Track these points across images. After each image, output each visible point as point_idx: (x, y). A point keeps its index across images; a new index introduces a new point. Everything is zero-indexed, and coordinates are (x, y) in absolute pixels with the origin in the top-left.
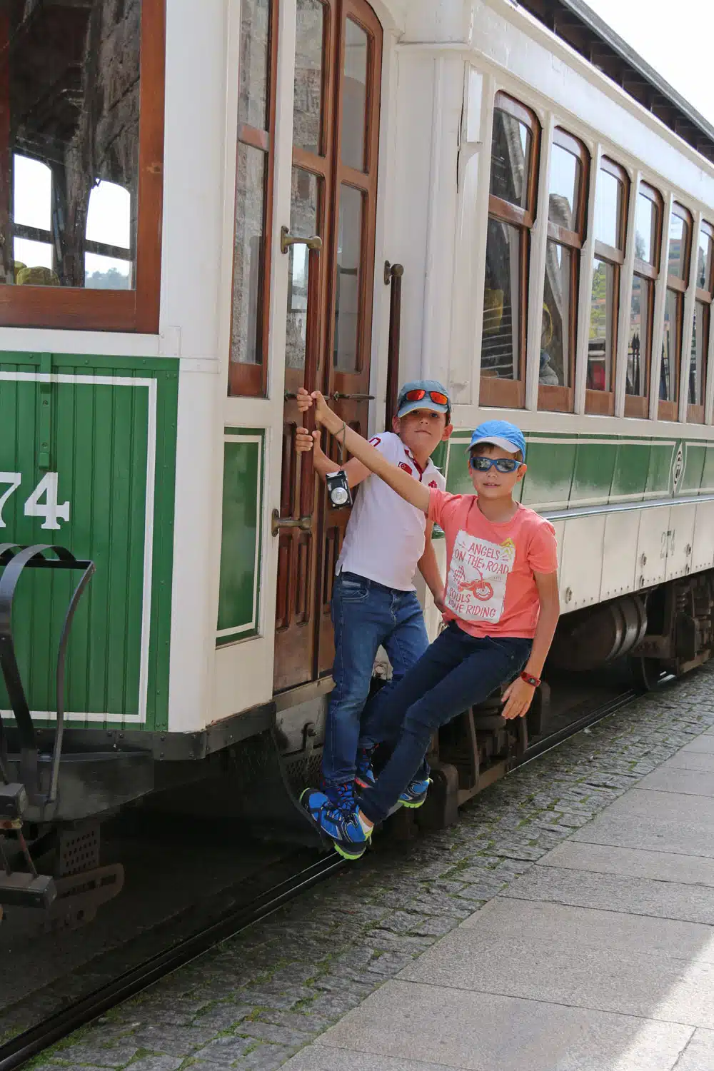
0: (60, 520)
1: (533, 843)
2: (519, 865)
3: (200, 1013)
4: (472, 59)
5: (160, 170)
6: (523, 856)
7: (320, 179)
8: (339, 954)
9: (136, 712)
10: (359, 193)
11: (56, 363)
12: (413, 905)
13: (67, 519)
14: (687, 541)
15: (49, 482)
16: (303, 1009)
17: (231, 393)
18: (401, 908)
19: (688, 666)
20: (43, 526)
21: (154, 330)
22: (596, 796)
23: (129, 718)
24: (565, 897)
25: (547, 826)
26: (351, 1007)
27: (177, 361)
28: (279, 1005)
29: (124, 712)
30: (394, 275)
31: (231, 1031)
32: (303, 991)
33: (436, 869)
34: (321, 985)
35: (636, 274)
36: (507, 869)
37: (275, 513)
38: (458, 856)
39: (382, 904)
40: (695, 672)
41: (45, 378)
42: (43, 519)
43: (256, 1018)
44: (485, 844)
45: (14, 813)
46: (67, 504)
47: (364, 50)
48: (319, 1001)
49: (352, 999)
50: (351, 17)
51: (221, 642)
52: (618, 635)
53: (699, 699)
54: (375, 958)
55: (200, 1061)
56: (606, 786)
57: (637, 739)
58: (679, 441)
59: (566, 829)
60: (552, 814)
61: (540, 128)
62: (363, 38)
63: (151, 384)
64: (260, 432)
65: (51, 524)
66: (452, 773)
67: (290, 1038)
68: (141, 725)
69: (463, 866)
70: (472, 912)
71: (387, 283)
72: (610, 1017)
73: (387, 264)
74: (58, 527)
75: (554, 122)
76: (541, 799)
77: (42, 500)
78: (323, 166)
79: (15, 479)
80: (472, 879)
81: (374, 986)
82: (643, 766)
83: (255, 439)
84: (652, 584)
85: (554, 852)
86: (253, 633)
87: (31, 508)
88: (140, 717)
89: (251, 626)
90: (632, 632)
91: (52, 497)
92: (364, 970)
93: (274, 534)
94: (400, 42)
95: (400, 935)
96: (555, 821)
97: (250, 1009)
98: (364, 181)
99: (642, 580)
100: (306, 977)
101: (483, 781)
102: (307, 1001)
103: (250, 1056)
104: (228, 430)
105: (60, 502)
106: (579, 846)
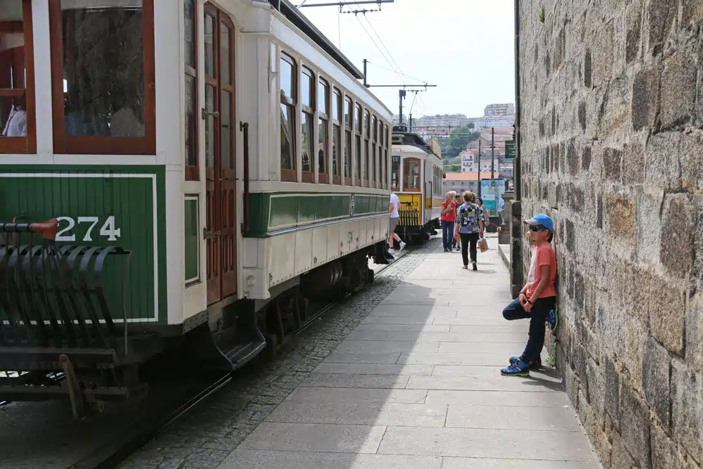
0: (116, 236)
1: (308, 365)
2: (305, 374)
3: (186, 442)
4: (272, 38)
5: (154, 86)
6: (305, 370)
7: (214, 88)
8: (239, 415)
9: (153, 317)
10: (228, 93)
11: (112, 169)
12: (265, 393)
13: (119, 236)
14: (357, 236)
15: (111, 220)
16: (229, 436)
17: (186, 180)
18: (260, 395)
19: (357, 289)
20: (109, 240)
21: (154, 153)
22: (330, 344)
23: (151, 320)
24: (325, 384)
25: (313, 357)
26: (249, 434)
27: (164, 166)
28: (219, 436)
29: (148, 317)
30: (245, 127)
31: (201, 447)
32: (227, 430)
33: (271, 379)
34: (234, 427)
35: (334, 124)
36: (300, 375)
37: (204, 229)
38: (279, 372)
39: (252, 394)
40: (360, 291)
41: (107, 176)
42: (108, 236)
43: (210, 442)
44: (289, 367)
45: (112, 361)
46: (119, 229)
47: (227, 35)
48: (235, 433)
49: (248, 431)
50: (223, 22)
51: (187, 285)
52: (332, 277)
53: (363, 302)
54: (254, 414)
55: (191, 459)
56: (332, 340)
57: (341, 320)
58: (353, 194)
59: (320, 359)
60: (314, 353)
61: (297, 66)
62: (227, 30)
63: (154, 176)
64: (197, 195)
65: (112, 239)
66: (274, 337)
67: (226, 448)
68: (156, 322)
69: (281, 376)
70: (289, 394)
71: (241, 130)
72: (354, 426)
73: (241, 123)
74: (116, 239)
75: (302, 63)
76: (308, 347)
77: (108, 228)
78: (215, 83)
79: (95, 219)
80: (286, 381)
81: (257, 425)
82: (346, 331)
83: (196, 198)
84: (345, 254)
85: (318, 368)
86: (198, 281)
87: (103, 232)
88: (155, 319)
89: (197, 278)
90: (337, 275)
91: (112, 226)
92: (250, 420)
93: (204, 239)
94: (241, 32)
95: (262, 405)
96: (315, 355)
97: (207, 439)
98: (230, 88)
99: (341, 253)
100: (227, 424)
101: (285, 340)
102: (230, 433)
103: (212, 456)
104: (186, 195)
105: (116, 229)
106: (327, 364)
